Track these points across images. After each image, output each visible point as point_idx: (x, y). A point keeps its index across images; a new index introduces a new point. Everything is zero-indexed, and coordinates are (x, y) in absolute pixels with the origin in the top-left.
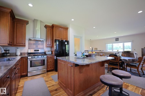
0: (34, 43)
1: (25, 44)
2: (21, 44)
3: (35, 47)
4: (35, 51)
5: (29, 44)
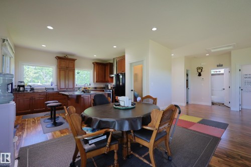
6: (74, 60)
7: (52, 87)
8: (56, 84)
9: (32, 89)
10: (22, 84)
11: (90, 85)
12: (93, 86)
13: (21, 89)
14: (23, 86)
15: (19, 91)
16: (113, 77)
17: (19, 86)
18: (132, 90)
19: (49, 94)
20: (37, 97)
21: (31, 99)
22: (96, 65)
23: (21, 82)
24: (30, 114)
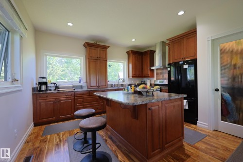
0: (160, 73)
6: (106, 48)
7: (80, 84)
8: (85, 81)
9: (57, 88)
10: (44, 81)
11: (124, 81)
12: (127, 82)
13: (44, 87)
14: (46, 84)
15: (40, 90)
16: (153, 70)
17: (41, 84)
18: (217, 90)
19: (77, 94)
20: (63, 99)
21: (56, 102)
22: (131, 55)
23: (43, 78)
24: (55, 123)
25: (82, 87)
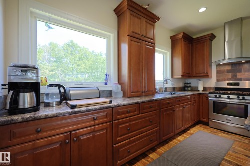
0: (228, 70)
1: (207, 73)
2: (203, 75)
3: (231, 77)
4: (229, 84)
5: (218, 72)
10: (31, 77)
14: (34, 87)
15: (15, 109)
17: (16, 88)
23: (25, 69)
25: (110, 94)
